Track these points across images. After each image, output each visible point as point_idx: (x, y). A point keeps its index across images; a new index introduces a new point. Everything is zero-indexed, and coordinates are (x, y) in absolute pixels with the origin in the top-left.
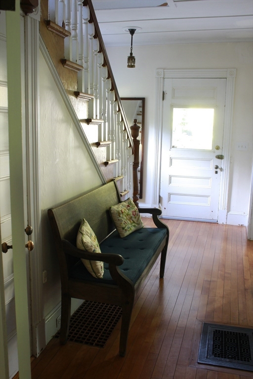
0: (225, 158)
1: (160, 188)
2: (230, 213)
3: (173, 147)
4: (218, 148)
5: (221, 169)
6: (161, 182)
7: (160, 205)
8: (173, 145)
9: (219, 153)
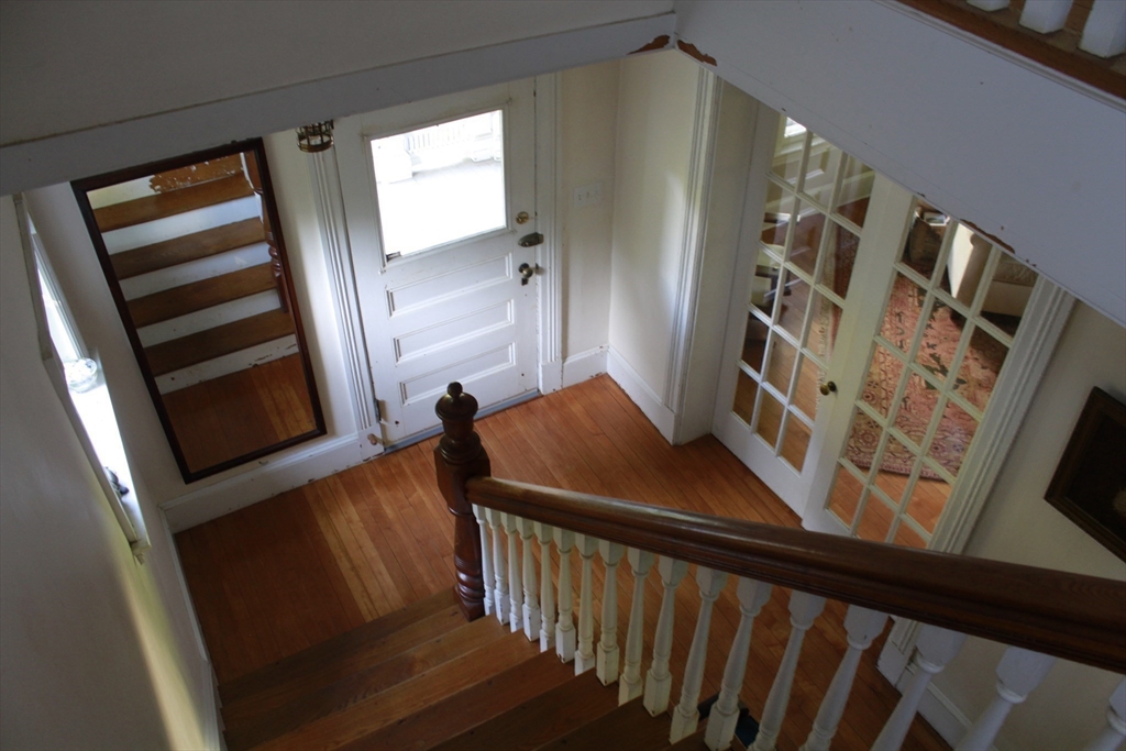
0: (546, 240)
1: (372, 383)
2: (570, 360)
3: (389, 258)
4: (522, 218)
5: (538, 270)
6: (372, 365)
7: (382, 421)
8: (387, 252)
9: (526, 230)
